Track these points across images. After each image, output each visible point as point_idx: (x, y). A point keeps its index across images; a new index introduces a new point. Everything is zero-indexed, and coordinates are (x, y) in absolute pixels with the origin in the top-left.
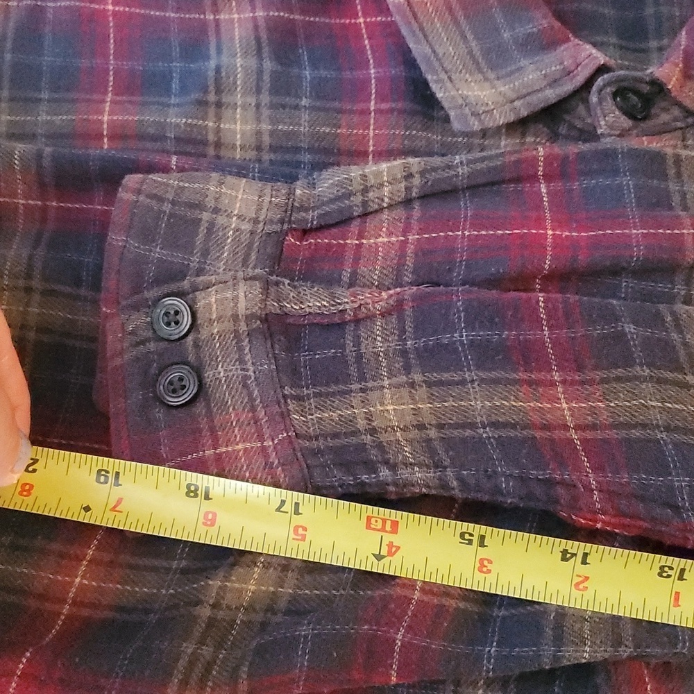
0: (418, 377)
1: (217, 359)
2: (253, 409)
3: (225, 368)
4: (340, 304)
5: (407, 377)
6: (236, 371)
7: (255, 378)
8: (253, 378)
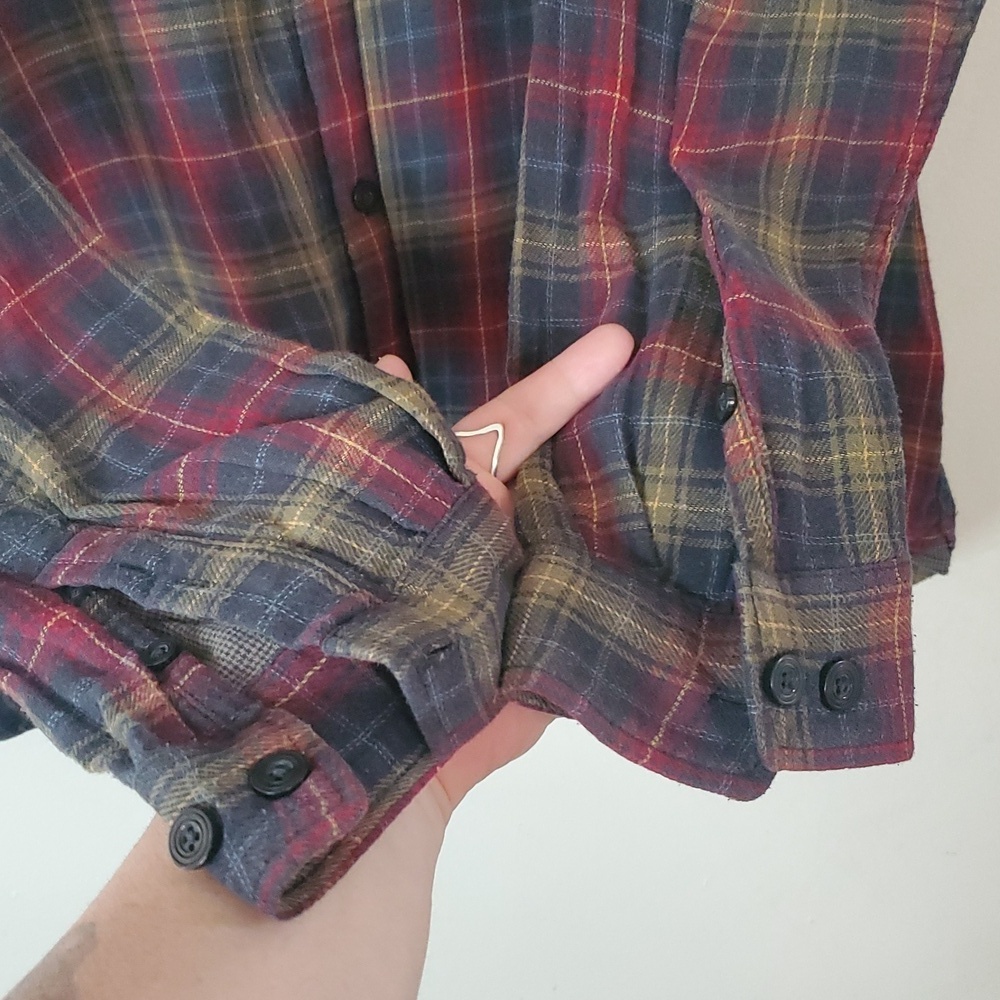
0: (833, 424)
1: (824, 634)
2: (867, 601)
3: (833, 625)
4: (761, 487)
5: (832, 435)
6: (835, 614)
7: (841, 593)
8: (842, 596)
